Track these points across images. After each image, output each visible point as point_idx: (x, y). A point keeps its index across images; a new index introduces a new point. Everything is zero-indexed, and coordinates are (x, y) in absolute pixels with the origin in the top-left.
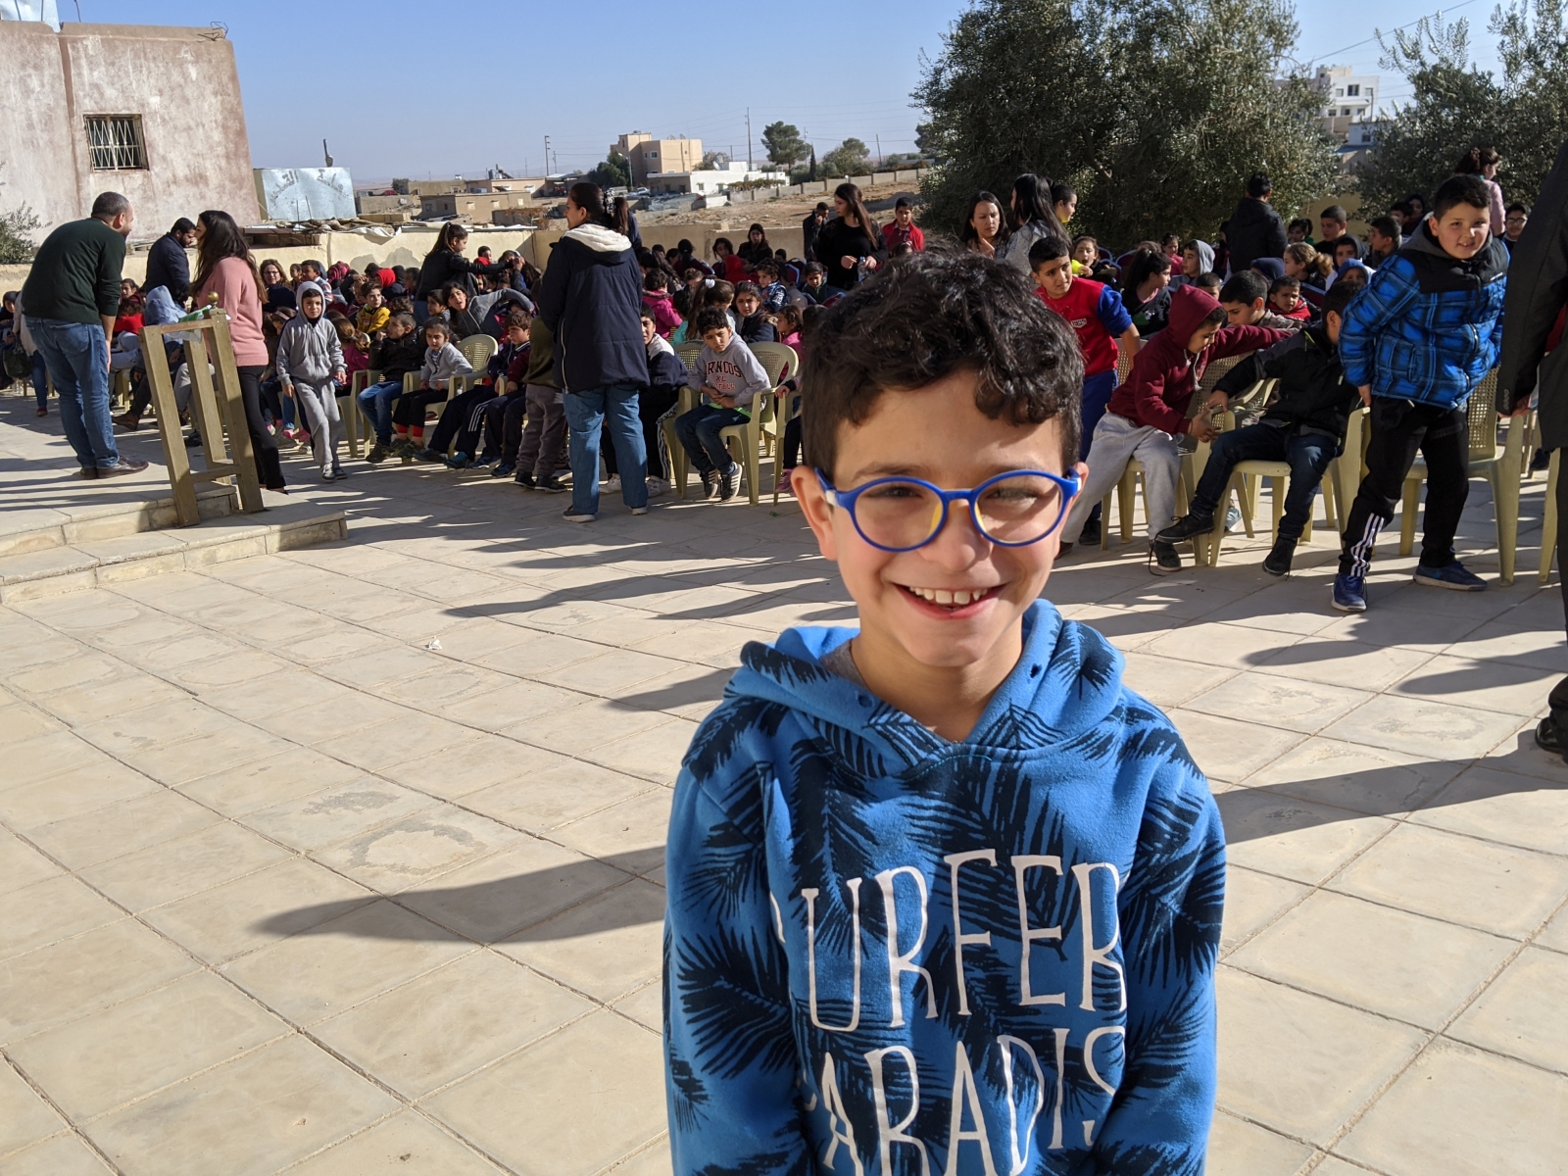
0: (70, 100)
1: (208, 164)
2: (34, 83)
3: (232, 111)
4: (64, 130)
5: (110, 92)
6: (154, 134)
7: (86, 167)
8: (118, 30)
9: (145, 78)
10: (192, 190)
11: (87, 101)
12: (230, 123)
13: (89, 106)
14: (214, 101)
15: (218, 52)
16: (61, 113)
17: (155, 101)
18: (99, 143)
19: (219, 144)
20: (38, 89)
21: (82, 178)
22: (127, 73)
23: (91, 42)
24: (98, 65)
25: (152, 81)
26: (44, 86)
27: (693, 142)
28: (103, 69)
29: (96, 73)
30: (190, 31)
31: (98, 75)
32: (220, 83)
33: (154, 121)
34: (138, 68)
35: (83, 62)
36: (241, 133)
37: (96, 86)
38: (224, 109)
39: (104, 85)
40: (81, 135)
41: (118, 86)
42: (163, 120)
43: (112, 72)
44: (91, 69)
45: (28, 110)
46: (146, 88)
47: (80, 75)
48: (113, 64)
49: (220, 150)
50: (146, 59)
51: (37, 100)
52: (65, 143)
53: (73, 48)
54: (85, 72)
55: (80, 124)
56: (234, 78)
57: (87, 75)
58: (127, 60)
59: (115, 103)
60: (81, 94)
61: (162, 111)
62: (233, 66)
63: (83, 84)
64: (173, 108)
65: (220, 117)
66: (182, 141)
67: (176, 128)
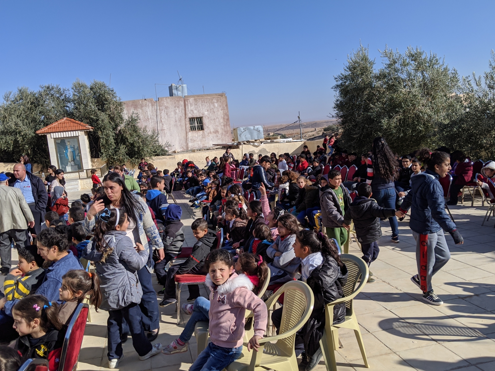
0: (185, 114)
1: (219, 128)
2: (177, 111)
3: (226, 114)
4: (184, 121)
5: (195, 112)
6: (205, 121)
7: (189, 130)
8: (198, 96)
9: (204, 107)
10: (215, 135)
11: (189, 114)
12: (225, 117)
13: (190, 115)
14: (221, 112)
15: (223, 99)
16: (183, 118)
17: (206, 113)
18: (192, 124)
19: (222, 123)
20: (178, 112)
21: (188, 134)
22: (199, 107)
23: (191, 100)
24: (193, 105)
25: (206, 108)
26: (180, 112)
28: (194, 106)
29: (192, 107)
30: (216, 94)
31: (193, 108)
32: (223, 107)
33: (206, 118)
34: (202, 105)
35: (189, 105)
36: (228, 119)
37: (192, 110)
38: (224, 113)
39: (194, 110)
40: (188, 123)
41: (197, 110)
42: (208, 118)
43: (196, 106)
44: (191, 106)
45: (176, 117)
46: (204, 110)
47: (188, 108)
48: (196, 105)
49: (222, 124)
50: (204, 102)
51: (178, 115)
52: (184, 125)
53: (187, 102)
54: (189, 107)
55: (188, 120)
56: (227, 105)
57: (190, 108)
58: (200, 103)
59: (196, 114)
60: (188, 113)
61: (208, 115)
62: (227, 102)
63: (189, 110)
64: (211, 114)
65: (223, 116)
66: (212, 122)
67: (211, 119)
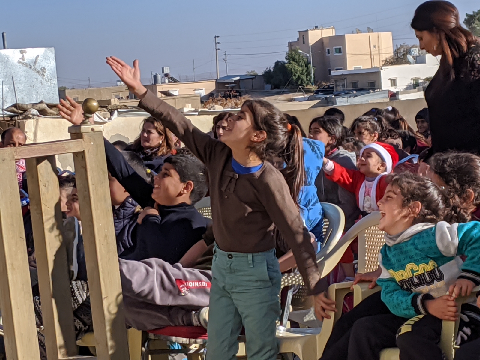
27: (383, 34)
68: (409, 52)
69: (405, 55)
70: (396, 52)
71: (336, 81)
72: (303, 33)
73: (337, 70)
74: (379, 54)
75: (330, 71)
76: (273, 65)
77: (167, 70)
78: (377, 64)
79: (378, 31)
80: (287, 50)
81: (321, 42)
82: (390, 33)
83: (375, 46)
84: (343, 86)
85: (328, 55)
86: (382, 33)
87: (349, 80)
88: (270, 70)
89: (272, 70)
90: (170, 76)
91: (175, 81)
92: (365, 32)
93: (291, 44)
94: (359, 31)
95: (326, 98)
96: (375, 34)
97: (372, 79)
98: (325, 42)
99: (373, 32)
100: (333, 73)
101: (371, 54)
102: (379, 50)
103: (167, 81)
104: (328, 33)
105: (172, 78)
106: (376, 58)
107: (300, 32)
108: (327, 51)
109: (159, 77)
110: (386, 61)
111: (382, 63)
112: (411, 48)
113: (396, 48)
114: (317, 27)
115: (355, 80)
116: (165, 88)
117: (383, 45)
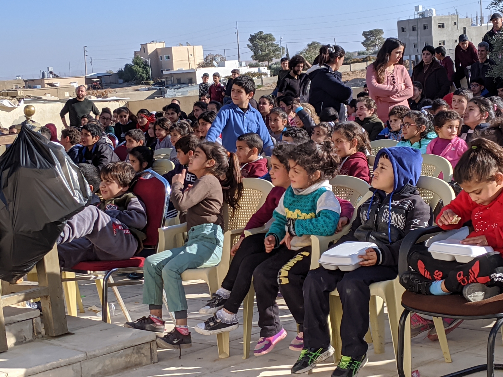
68: (214, 59)
69: (211, 61)
70: (206, 59)
71: (166, 78)
72: (144, 46)
73: (167, 70)
74: (194, 60)
75: (162, 71)
76: (124, 67)
77: (51, 69)
78: (193, 67)
79: (193, 45)
80: (133, 56)
81: (156, 52)
82: (201, 46)
83: (191, 55)
84: (171, 81)
85: (160, 60)
86: (196, 46)
87: (175, 77)
88: (122, 70)
89: (123, 70)
90: (54, 73)
91: (57, 76)
92: (185, 45)
93: (135, 53)
94: (181, 45)
95: (160, 89)
96: (192, 47)
97: (190, 77)
98: (159, 51)
99: (190, 45)
100: (165, 72)
101: (189, 60)
102: (194, 58)
103: (51, 76)
104: (161, 46)
105: (55, 74)
106: (193, 62)
107: (141, 45)
108: (160, 58)
109: (46, 74)
110: (199, 65)
111: (196, 66)
112: (215, 57)
113: (205, 57)
114: (153, 41)
115: (179, 77)
116: (50, 81)
117: (197, 54)
